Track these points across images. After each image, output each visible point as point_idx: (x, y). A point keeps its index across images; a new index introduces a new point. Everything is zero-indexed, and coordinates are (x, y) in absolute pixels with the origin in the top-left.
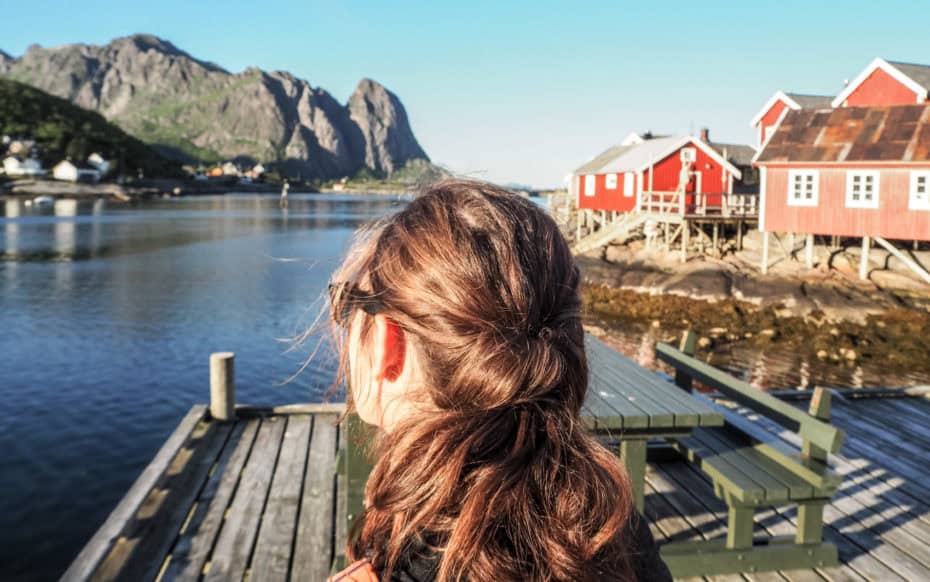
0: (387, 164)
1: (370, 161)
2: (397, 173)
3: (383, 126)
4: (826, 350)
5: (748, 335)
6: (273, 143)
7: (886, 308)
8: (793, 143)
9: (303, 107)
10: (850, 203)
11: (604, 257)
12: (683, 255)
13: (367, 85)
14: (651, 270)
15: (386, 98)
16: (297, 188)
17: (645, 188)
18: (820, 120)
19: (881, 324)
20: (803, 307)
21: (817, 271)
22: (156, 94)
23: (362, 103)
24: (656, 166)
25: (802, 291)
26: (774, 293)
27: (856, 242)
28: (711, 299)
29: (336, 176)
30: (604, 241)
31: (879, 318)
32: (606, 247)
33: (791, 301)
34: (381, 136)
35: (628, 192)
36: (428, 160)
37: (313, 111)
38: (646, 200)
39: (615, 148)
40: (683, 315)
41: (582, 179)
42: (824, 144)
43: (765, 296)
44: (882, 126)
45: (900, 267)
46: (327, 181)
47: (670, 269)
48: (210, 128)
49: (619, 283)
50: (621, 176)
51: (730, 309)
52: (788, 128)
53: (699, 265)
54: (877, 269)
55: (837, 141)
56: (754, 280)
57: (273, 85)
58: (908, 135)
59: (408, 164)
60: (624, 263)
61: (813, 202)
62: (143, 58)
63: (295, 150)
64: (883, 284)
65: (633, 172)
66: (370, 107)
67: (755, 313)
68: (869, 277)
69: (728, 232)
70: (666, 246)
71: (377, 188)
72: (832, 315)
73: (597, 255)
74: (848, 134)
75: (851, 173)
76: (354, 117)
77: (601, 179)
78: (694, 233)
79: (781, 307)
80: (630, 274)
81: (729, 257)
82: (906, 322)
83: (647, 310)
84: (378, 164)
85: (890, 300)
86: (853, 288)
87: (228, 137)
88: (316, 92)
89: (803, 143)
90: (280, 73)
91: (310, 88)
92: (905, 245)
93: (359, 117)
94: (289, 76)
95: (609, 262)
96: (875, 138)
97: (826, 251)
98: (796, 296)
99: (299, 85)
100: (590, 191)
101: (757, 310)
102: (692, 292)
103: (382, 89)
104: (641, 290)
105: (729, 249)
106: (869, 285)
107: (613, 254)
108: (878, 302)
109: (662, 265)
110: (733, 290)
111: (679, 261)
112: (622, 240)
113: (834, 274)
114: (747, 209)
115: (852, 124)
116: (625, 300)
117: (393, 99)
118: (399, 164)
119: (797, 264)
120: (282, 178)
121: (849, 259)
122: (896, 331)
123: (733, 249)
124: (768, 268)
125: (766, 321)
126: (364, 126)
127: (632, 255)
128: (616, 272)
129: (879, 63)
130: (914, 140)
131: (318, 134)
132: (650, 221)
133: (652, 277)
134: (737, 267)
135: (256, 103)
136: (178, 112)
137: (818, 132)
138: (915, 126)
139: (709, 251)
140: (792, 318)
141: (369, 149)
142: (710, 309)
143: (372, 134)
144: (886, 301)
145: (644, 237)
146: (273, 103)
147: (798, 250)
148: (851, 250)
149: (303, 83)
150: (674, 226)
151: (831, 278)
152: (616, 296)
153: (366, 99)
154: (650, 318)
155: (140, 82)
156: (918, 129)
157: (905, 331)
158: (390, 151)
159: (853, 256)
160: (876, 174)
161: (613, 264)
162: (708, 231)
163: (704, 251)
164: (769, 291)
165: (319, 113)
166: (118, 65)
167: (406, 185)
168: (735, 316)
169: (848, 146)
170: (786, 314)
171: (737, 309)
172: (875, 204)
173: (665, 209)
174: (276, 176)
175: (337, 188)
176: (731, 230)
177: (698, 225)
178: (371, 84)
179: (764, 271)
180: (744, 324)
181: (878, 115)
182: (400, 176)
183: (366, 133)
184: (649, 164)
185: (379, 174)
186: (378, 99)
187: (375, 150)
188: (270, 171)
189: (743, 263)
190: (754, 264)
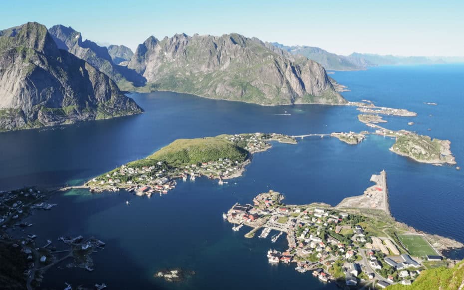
0: (316, 93)
1: (310, 92)
9: (287, 72)
13: (311, 63)
22: (239, 63)
48: (256, 79)
62: (234, 46)
63: (284, 89)
66: (311, 72)
84: (313, 93)
87: (262, 83)
93: (307, 75)
135: (271, 71)
136: (246, 71)
143: (311, 82)
153: (310, 69)
155: (233, 57)
166: (225, 48)
186: (314, 68)
187: (312, 88)
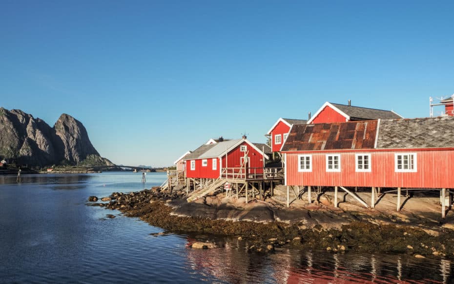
0: (76, 158)
1: (67, 156)
2: (82, 162)
3: (74, 138)
4: (330, 247)
5: (289, 241)
6: (12, 148)
7: (350, 222)
8: (299, 141)
9: (29, 128)
10: (328, 170)
11: (205, 202)
12: (246, 200)
13: (65, 117)
14: (231, 208)
15: (75, 124)
16: (26, 171)
17: (224, 166)
18: (309, 130)
19: (350, 230)
20: (311, 224)
21: (313, 205)
23: (62, 126)
24: (229, 154)
25: (309, 215)
26: (295, 217)
27: (331, 189)
28: (265, 222)
29: (49, 165)
30: (204, 194)
31: (348, 227)
32: (205, 197)
33: (305, 221)
34: (72, 144)
35: (214, 168)
36: (99, 155)
37: (35, 131)
38: (225, 172)
39: (204, 146)
40: (252, 232)
41: (189, 162)
42: (313, 142)
43: (291, 219)
44: (339, 132)
45: (352, 200)
46: (43, 167)
47: (241, 207)
49: (216, 217)
50: (210, 160)
51: (276, 227)
52: (295, 134)
53: (256, 205)
54: (341, 202)
55: (319, 140)
56: (284, 211)
57: (12, 116)
58: (352, 137)
59: (88, 157)
60: (216, 205)
61: (310, 170)
63: (24, 152)
64: (345, 209)
65: (217, 158)
66: (67, 128)
67: (288, 228)
68: (338, 206)
69: (266, 187)
70: (237, 195)
71: (72, 170)
72: (325, 227)
73: (201, 202)
74: (323, 137)
75: (327, 155)
76: (58, 134)
77: (199, 162)
78: (250, 187)
79: (301, 224)
80: (220, 211)
81: (268, 200)
82: (361, 228)
83: (233, 230)
84: (71, 157)
85: (351, 217)
86: (333, 212)
88: (36, 120)
89: (303, 141)
90: (15, 111)
91: (33, 119)
92: (352, 189)
93: (61, 134)
94: (21, 112)
95: (208, 205)
96: (337, 138)
97: (316, 195)
98: (307, 219)
99: (27, 117)
100: (193, 168)
101: (289, 226)
102: (254, 219)
103: (73, 119)
104: (228, 219)
105: (267, 196)
106: (339, 210)
107: (209, 200)
108: (346, 218)
109: (236, 206)
110: (275, 217)
111: (245, 202)
112: (213, 193)
113: (322, 206)
114: (273, 174)
115: (325, 132)
116: (220, 225)
117: (79, 124)
118: (83, 157)
119: (303, 201)
120: (18, 167)
121: (326, 197)
122: (358, 233)
123: (269, 196)
124: (290, 204)
125: (295, 232)
126: (63, 138)
127: (219, 201)
128: (213, 211)
129: (327, 104)
130: (355, 139)
131: (38, 143)
132: (228, 182)
133: (232, 212)
134: (273, 204)
137: (309, 136)
138: (354, 132)
139: (258, 197)
140: (306, 230)
141: (66, 150)
142: (265, 228)
143: (68, 142)
144: (350, 218)
145: (225, 191)
146: (12, 127)
147: (302, 194)
148: (327, 193)
149: (29, 116)
150: (241, 185)
151: (321, 207)
152: (215, 224)
153: (64, 124)
154: (235, 235)
156: (356, 133)
157: (362, 232)
158: (78, 151)
159: (328, 196)
160: (339, 155)
161: (210, 206)
162: (257, 186)
163: (255, 197)
164: (293, 216)
165: (38, 132)
167: (87, 168)
168: (279, 230)
169: (325, 142)
170: (304, 228)
171: (279, 227)
172: (339, 170)
173: (235, 177)
174: (14, 165)
175: (49, 171)
176: (268, 186)
177: (251, 183)
178: (67, 117)
179: (288, 206)
180: (284, 234)
181: (336, 127)
182: (83, 164)
183: (65, 142)
184: (226, 153)
185: (72, 163)
186: (70, 124)
187: (70, 150)
188: (10, 163)
189: (276, 202)
190: (282, 203)
